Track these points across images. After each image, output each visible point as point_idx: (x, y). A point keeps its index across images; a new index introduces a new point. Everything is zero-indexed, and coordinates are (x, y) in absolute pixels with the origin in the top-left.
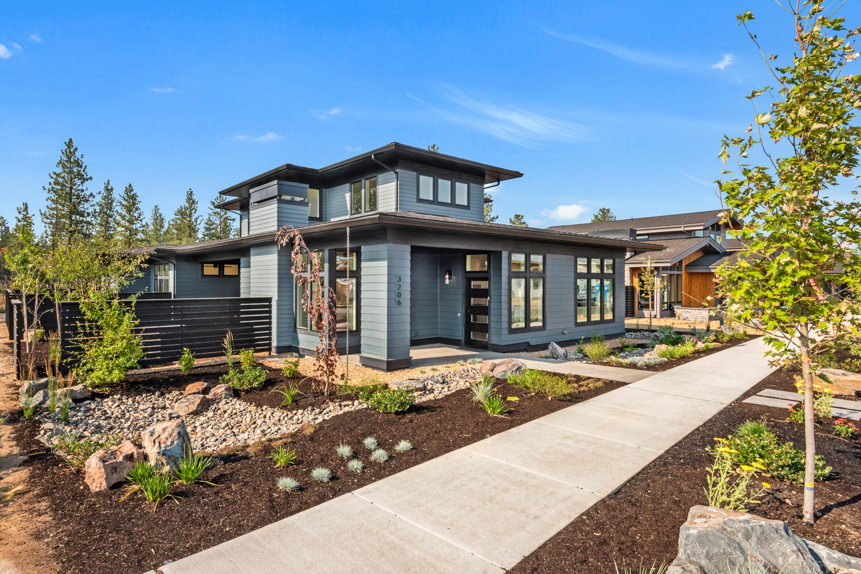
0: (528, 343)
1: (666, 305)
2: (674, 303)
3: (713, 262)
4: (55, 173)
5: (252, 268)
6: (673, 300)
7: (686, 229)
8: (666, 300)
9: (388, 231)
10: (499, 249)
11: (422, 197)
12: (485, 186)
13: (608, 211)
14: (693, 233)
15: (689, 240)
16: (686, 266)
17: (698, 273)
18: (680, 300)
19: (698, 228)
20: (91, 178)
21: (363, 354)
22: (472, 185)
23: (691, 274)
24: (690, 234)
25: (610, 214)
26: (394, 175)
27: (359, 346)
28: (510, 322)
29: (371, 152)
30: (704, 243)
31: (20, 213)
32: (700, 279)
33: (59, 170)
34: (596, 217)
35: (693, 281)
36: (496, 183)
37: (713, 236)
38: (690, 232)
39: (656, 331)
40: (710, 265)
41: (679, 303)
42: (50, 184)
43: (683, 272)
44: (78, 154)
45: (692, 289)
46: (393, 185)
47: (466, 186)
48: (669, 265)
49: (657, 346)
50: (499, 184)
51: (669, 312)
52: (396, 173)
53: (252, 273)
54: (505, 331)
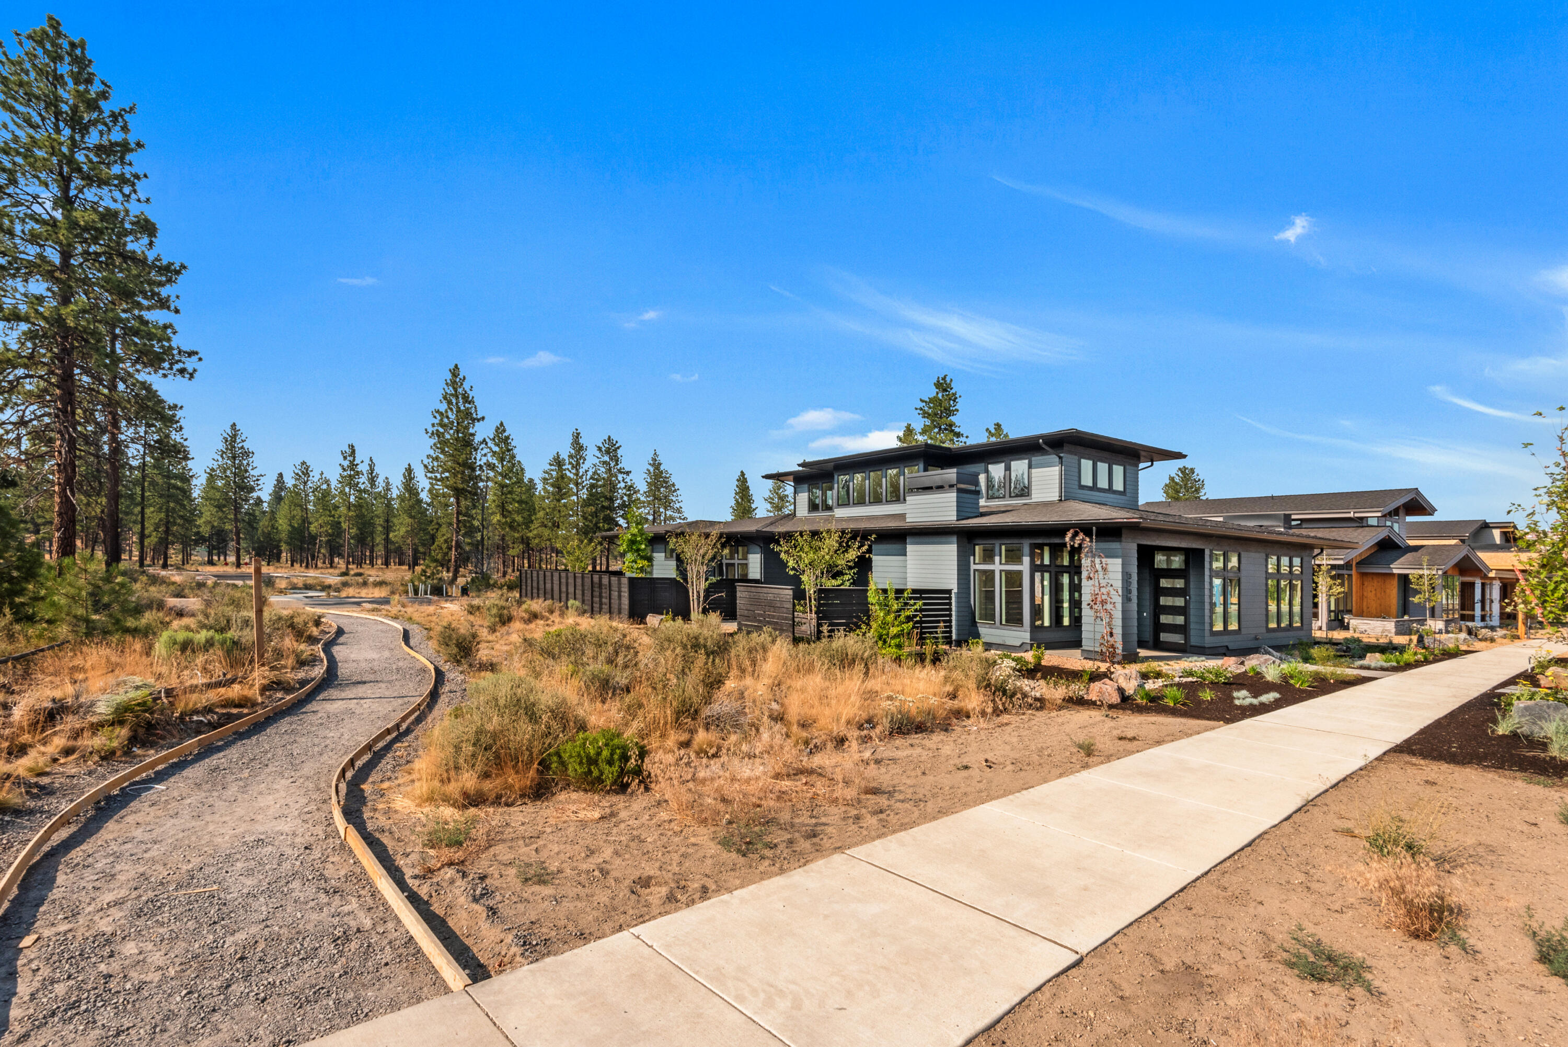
0: (1227, 647)
1: (1332, 614)
2: (1343, 611)
3: (1395, 560)
4: (438, 412)
5: (908, 557)
6: (1341, 608)
7: (1357, 515)
8: (1333, 608)
9: (1124, 531)
10: (1202, 547)
11: (1083, 483)
12: (1142, 465)
13: (1192, 471)
14: (1364, 521)
15: (1360, 530)
16: (1357, 564)
17: (1373, 574)
18: (1349, 608)
19: (1373, 516)
20: (483, 418)
21: (1084, 648)
22: (1128, 467)
23: (1363, 575)
24: (1360, 522)
25: (1195, 476)
26: (1057, 459)
27: (1081, 641)
28: (1211, 625)
29: (1041, 436)
30: (1382, 534)
31: (345, 458)
32: (1375, 581)
33: (443, 407)
34: (1172, 479)
35: (1366, 584)
36: (1149, 464)
37: (1389, 523)
38: (1361, 519)
39: (1340, 644)
40: (1392, 563)
41: (1349, 612)
42: (433, 425)
43: (1354, 572)
44: (466, 386)
45: (1365, 594)
46: (1055, 471)
47: (1122, 468)
48: (1341, 562)
49: (1369, 655)
50: (1152, 465)
51: (1336, 623)
52: (1060, 458)
53: (908, 562)
54: (1207, 633)
